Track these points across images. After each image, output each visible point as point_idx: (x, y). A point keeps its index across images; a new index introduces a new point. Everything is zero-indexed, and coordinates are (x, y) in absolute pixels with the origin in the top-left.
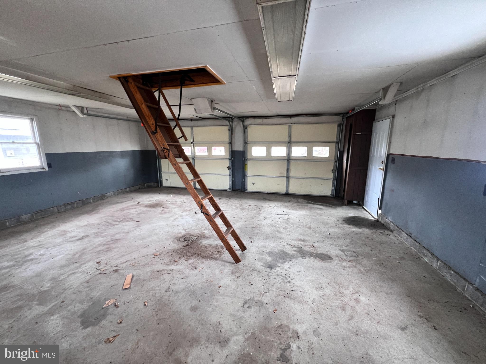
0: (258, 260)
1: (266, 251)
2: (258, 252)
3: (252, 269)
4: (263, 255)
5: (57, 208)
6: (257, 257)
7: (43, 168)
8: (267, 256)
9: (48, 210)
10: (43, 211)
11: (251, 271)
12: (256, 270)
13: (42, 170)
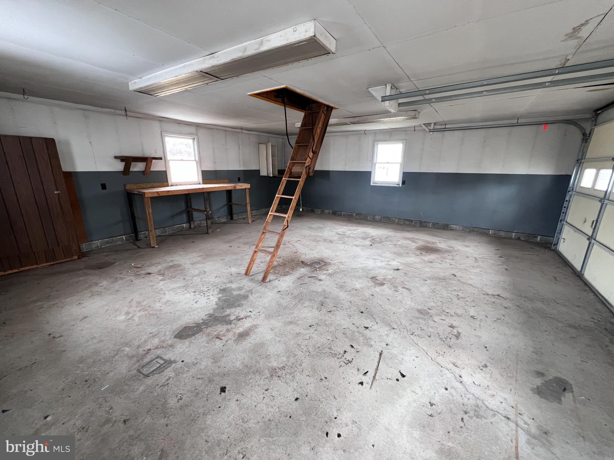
0: (241, 287)
1: (252, 295)
2: (254, 290)
4: (247, 292)
6: (247, 288)
7: (399, 185)
8: (242, 294)
9: (392, 218)
12: (229, 283)
13: (397, 186)
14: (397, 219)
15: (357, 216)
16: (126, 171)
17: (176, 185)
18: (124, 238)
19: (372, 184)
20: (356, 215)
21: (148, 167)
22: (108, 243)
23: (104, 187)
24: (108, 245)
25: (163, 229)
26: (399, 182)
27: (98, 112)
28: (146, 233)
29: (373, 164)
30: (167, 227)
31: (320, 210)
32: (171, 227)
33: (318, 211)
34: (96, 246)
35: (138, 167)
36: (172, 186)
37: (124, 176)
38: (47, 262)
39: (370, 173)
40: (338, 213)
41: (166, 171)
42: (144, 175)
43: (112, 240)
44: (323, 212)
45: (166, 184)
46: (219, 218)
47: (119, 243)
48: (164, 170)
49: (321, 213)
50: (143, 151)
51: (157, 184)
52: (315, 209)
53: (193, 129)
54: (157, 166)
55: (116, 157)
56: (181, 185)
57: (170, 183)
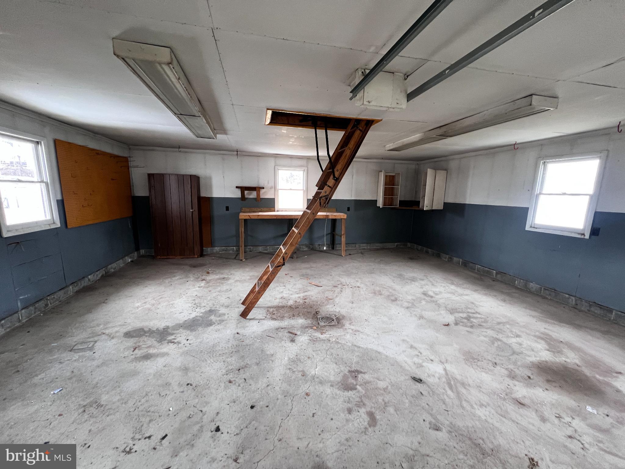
0: (224, 314)
1: (216, 325)
2: (226, 322)
3: (230, 307)
4: (219, 320)
5: (576, 300)
6: (226, 317)
7: (584, 234)
8: (214, 320)
9: (562, 294)
10: (554, 292)
11: (231, 305)
12: (225, 306)
13: (579, 236)
14: (574, 298)
15: (499, 276)
16: (243, 198)
17: (282, 211)
18: (235, 249)
19: (527, 228)
20: (497, 274)
21: (258, 195)
22: (223, 250)
23: (227, 209)
24: (224, 252)
25: (265, 247)
26: (584, 229)
27: (231, 155)
28: (251, 248)
29: (533, 196)
30: (268, 246)
31: (447, 256)
32: (271, 247)
33: (445, 257)
34: (216, 251)
35: (253, 195)
36: (278, 211)
37: (242, 202)
38: (180, 256)
39: (527, 209)
40: (471, 265)
41: (274, 199)
42: (256, 201)
43: (227, 249)
44: (450, 260)
45: (273, 209)
46: (320, 246)
47: (231, 252)
48: (273, 197)
49: (448, 260)
50: (258, 182)
51: (265, 209)
52: (441, 253)
53: (304, 162)
54: (266, 194)
55: (237, 187)
56: (286, 211)
57: (276, 209)
